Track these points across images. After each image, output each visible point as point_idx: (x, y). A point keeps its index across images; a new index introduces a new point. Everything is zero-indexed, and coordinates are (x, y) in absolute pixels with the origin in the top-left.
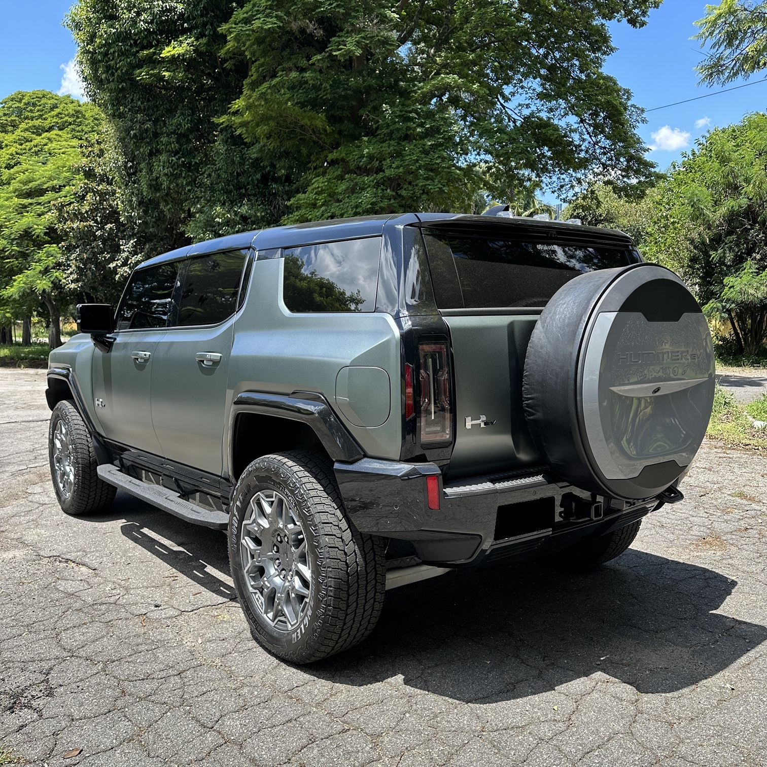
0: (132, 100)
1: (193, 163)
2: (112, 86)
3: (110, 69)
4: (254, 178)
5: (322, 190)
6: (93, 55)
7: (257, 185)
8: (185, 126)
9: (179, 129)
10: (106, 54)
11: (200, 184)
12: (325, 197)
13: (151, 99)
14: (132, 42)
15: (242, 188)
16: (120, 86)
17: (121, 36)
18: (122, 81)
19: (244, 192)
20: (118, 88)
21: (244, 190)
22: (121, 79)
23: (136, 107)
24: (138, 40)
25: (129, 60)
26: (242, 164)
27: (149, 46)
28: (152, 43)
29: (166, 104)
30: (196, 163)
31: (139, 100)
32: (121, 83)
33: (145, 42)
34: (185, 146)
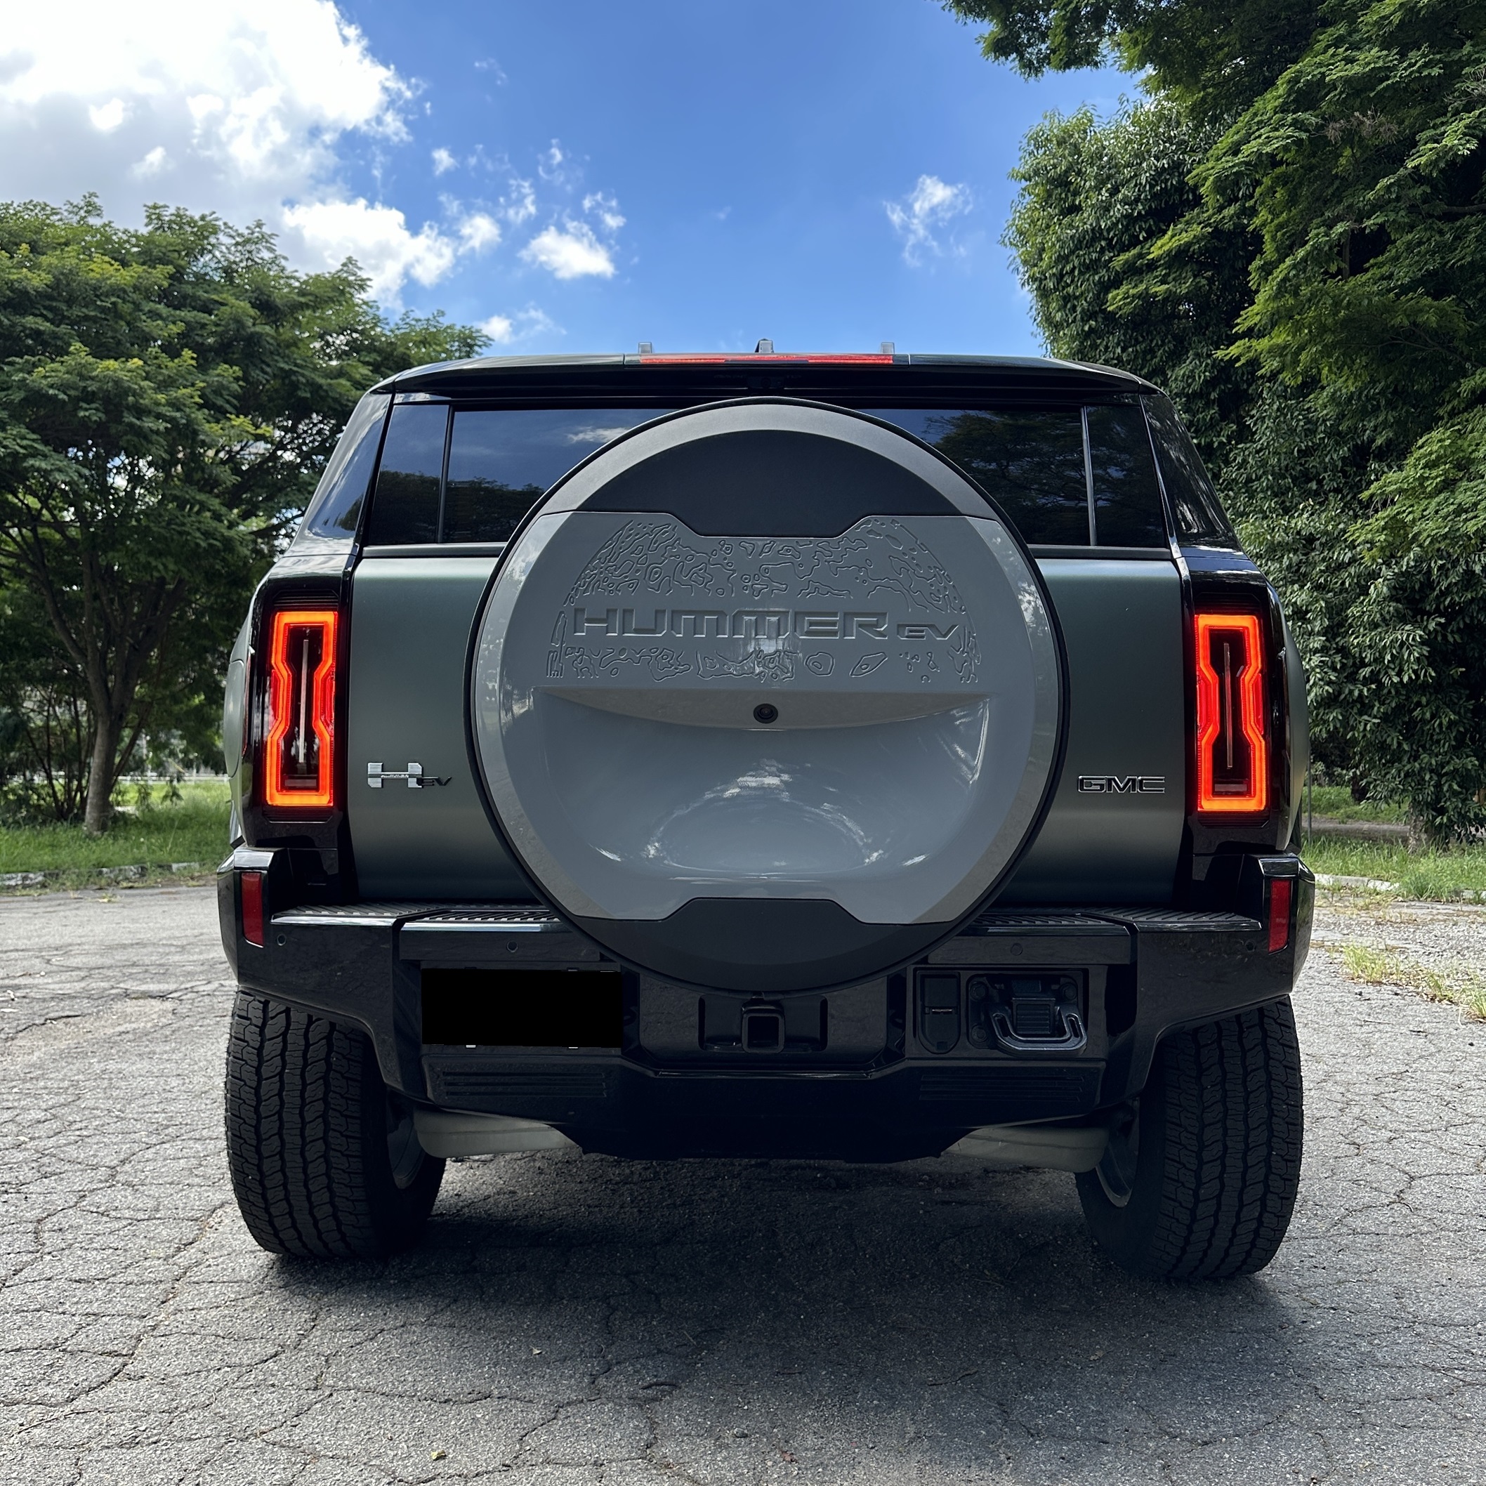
0: (1107, 347)
1: (1216, 445)
2: (1073, 330)
3: (1069, 301)
4: (1335, 457)
5: (1439, 458)
6: (1041, 283)
7: (1343, 471)
8: (1200, 377)
9: (1189, 385)
10: (1060, 277)
11: (1228, 483)
12: (1446, 472)
13: (1141, 339)
14: (1103, 243)
15: (1310, 480)
16: (1086, 328)
17: (1084, 238)
18: (1090, 318)
19: (1315, 487)
20: (1083, 330)
21: (1314, 483)
22: (1088, 315)
23: (1113, 359)
24: (1113, 238)
25: (1097, 278)
26: (1310, 433)
27: (1134, 242)
28: (1138, 236)
29: (1169, 342)
30: (1221, 443)
31: (1118, 344)
32: (1088, 321)
33: (1126, 238)
34: (1201, 416)
